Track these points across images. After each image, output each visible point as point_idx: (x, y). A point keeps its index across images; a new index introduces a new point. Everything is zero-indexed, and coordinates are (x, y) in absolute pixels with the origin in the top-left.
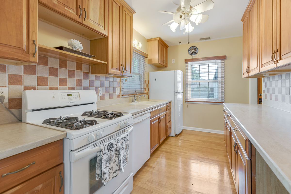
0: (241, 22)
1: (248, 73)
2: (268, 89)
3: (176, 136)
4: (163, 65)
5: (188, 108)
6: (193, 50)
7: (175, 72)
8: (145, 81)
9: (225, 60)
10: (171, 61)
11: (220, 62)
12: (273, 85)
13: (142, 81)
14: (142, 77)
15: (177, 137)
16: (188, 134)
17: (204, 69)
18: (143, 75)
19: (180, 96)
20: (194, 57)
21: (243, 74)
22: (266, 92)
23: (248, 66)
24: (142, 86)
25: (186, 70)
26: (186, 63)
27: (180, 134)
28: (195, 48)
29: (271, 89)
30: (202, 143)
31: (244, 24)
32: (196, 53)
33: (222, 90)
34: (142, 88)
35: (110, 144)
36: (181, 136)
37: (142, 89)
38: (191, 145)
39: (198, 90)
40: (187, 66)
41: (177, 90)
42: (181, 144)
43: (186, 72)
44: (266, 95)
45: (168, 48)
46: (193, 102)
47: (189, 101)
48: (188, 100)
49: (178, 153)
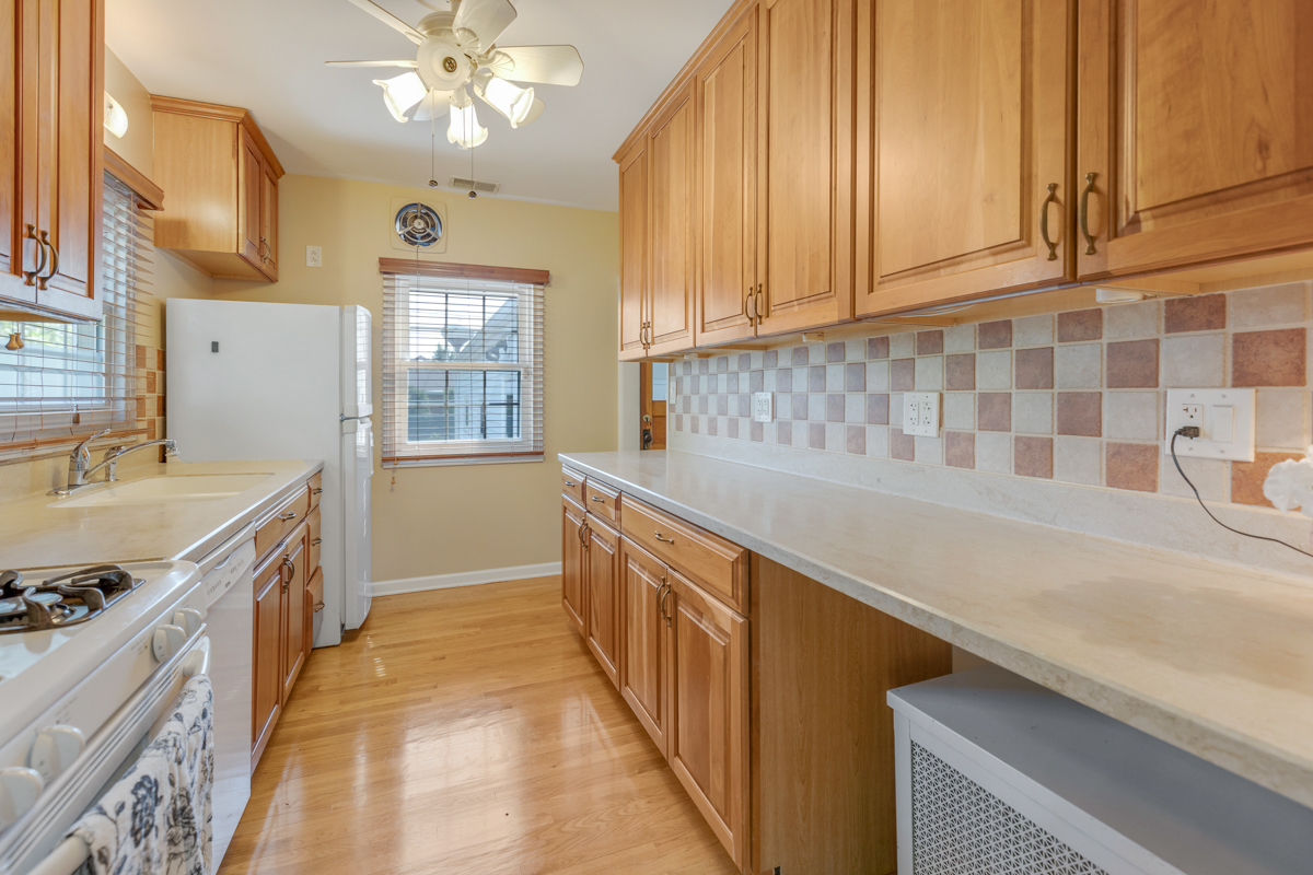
0: (614, 161)
1: (646, 346)
2: (687, 400)
3: (349, 636)
4: (259, 270)
5: (392, 490)
6: (420, 222)
7: (341, 314)
8: (140, 350)
9: (547, 289)
10: (301, 253)
11: (527, 292)
12: (703, 388)
13: (122, 348)
14: (122, 325)
15: (351, 644)
16: (402, 613)
17: (466, 315)
18: (122, 313)
19: (363, 436)
20: (424, 253)
21: (622, 349)
22: (679, 409)
23: (644, 321)
24: (122, 382)
25: (385, 312)
26: (385, 276)
27: (363, 627)
28: (426, 214)
29: (695, 400)
30: (478, 633)
31: (622, 175)
32: (435, 240)
33: (535, 402)
34: (122, 394)
35: (144, 786)
36: (371, 633)
37: (122, 405)
38: (435, 659)
39: (443, 404)
40: (392, 291)
41: (357, 407)
42: (387, 666)
43: (385, 320)
44: (679, 419)
45: (282, 181)
46: (421, 461)
47: (399, 459)
48: (397, 454)
49: (390, 712)
